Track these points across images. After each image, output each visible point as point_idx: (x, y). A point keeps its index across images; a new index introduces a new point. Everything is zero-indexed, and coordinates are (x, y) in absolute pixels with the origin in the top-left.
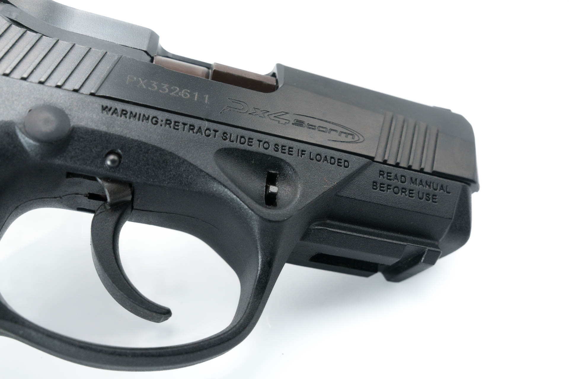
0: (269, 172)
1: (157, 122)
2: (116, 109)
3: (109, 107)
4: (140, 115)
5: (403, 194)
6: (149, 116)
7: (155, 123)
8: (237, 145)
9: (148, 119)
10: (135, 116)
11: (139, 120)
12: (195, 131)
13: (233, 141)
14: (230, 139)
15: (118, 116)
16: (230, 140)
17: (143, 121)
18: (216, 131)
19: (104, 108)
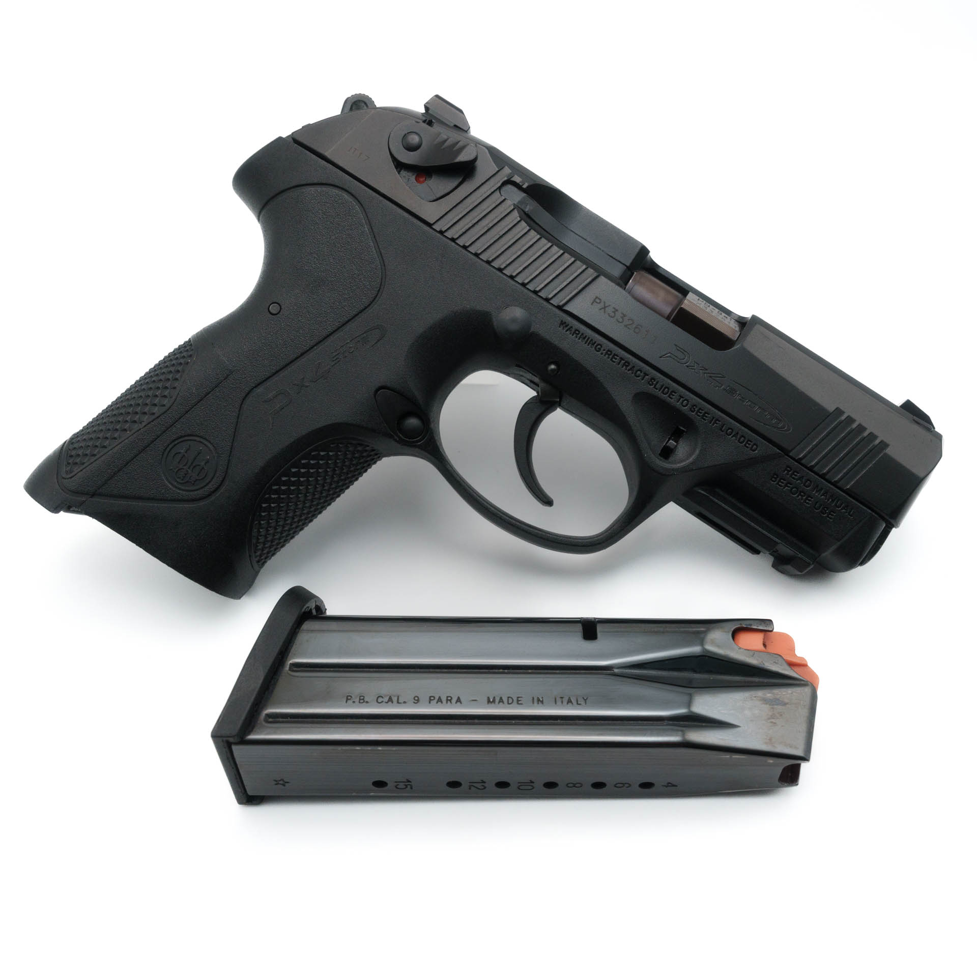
0: (677, 427)
1: (600, 349)
2: (572, 327)
3: (566, 324)
4: (589, 338)
5: (800, 497)
6: (595, 342)
7: (598, 350)
8: (659, 393)
9: (593, 344)
10: (584, 338)
11: (586, 343)
12: (628, 368)
13: (657, 389)
14: (655, 385)
15: (570, 334)
16: (654, 387)
17: (588, 345)
18: (646, 374)
19: (563, 323)
